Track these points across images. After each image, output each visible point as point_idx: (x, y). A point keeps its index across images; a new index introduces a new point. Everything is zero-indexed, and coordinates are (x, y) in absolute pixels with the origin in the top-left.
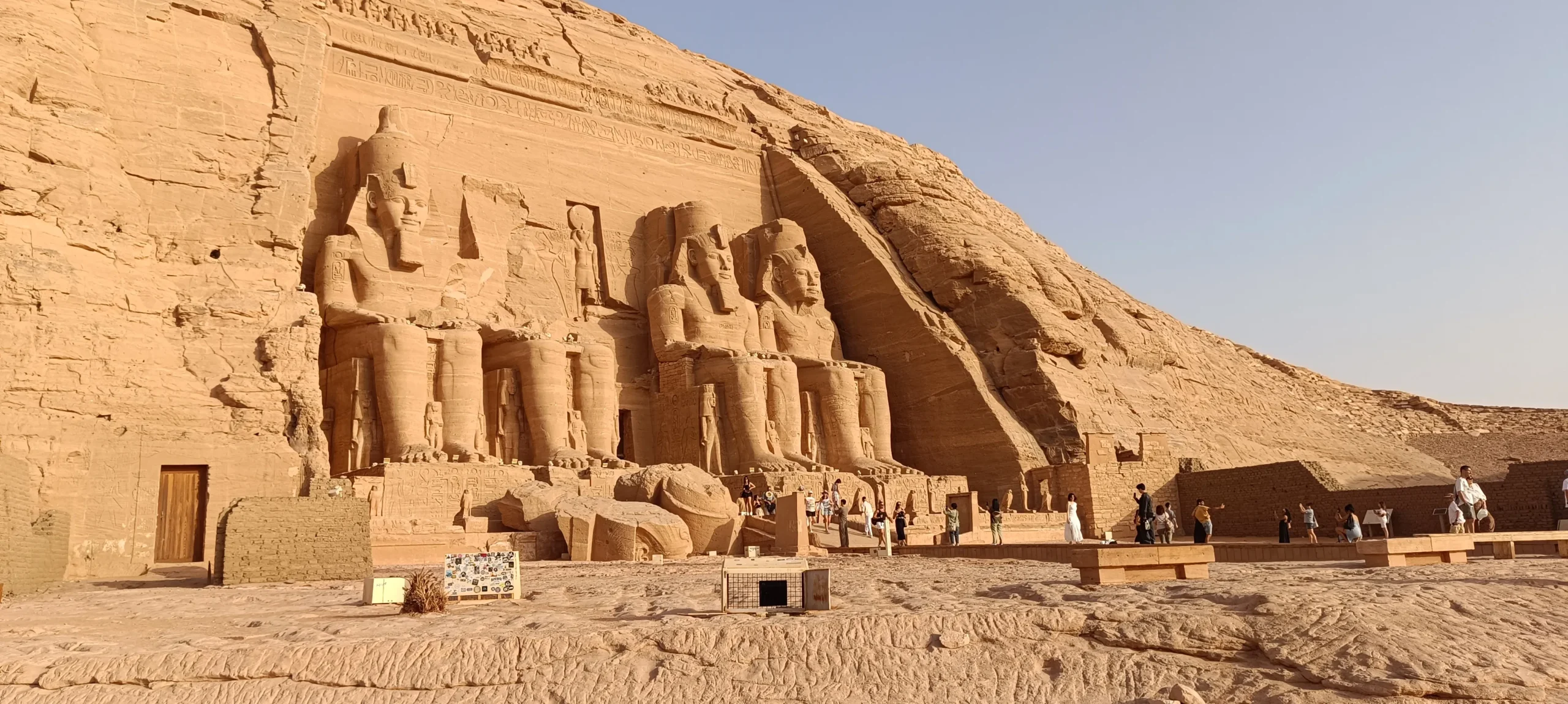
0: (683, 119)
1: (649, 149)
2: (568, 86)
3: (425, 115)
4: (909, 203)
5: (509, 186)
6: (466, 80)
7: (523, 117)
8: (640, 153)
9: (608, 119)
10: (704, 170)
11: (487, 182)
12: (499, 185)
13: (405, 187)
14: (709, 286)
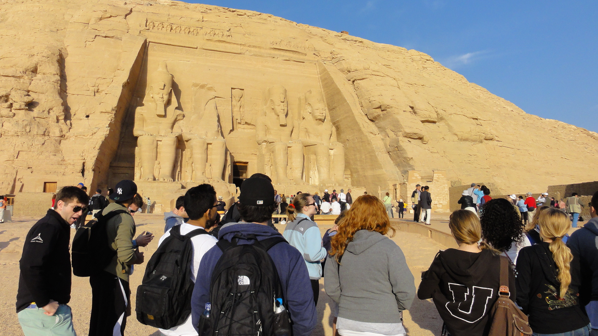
0: (282, 53)
1: (267, 66)
2: (235, 46)
3: (181, 62)
4: (365, 79)
5: (210, 84)
6: (196, 48)
7: (217, 59)
8: (263, 68)
9: (250, 56)
10: (289, 72)
11: (201, 84)
12: (206, 84)
13: (160, 89)
14: (277, 116)
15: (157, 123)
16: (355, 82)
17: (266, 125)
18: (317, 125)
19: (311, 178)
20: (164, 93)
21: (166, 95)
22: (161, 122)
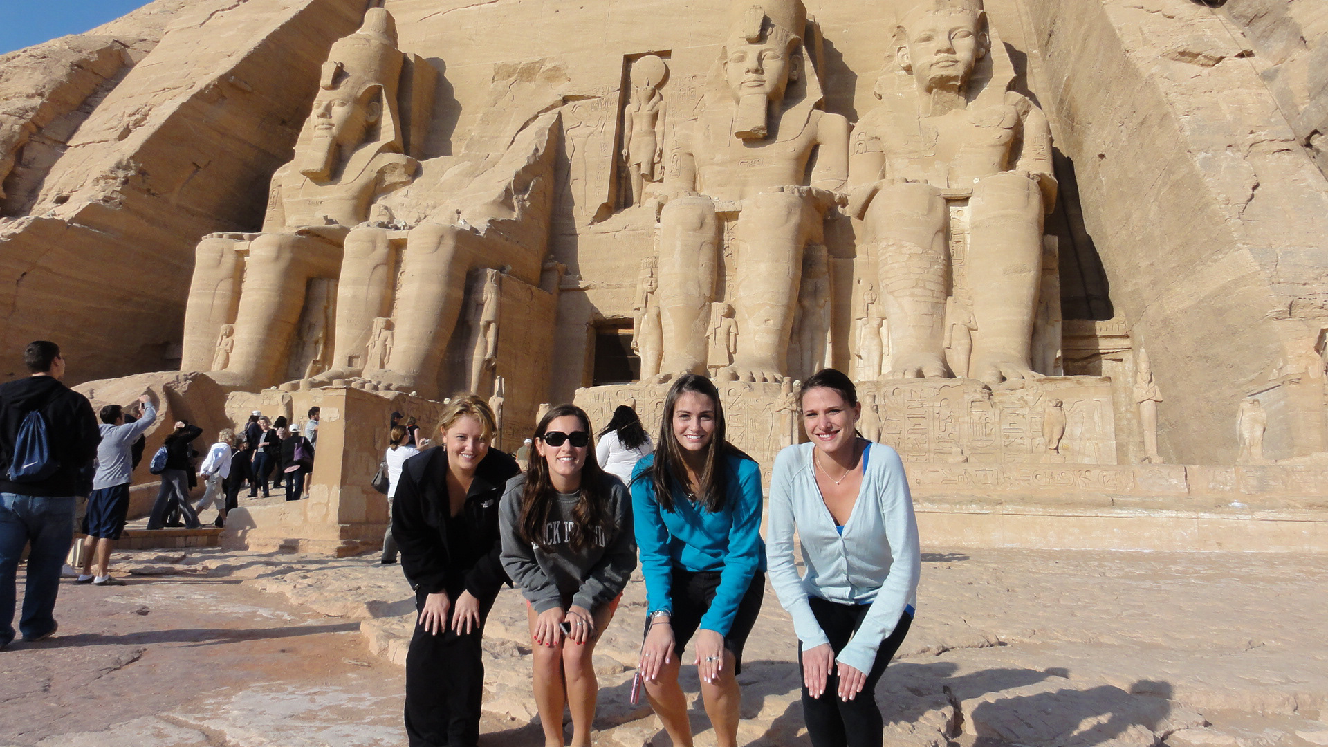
5: (552, 60)
11: (523, 63)
12: (538, 62)
13: (326, 88)
15: (310, 203)
17: (689, 151)
20: (334, 100)
21: (343, 104)
22: (319, 198)
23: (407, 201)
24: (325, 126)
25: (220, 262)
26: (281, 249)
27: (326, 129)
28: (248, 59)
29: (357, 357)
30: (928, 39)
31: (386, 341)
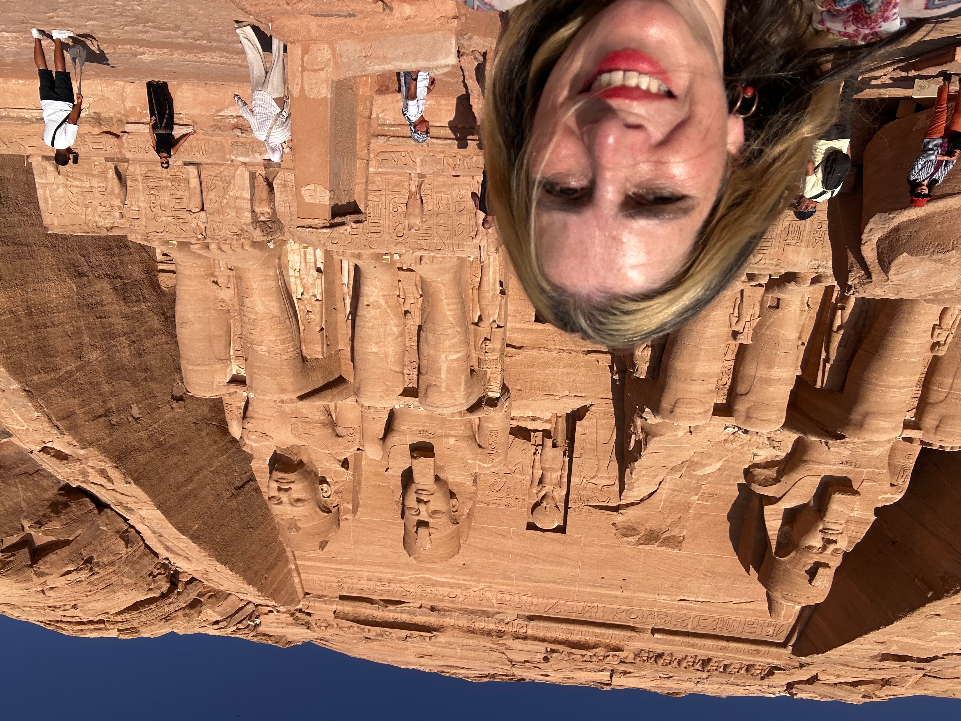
0: (405, 618)
1: (452, 587)
2: (541, 634)
3: (706, 598)
5: (628, 543)
6: (654, 631)
7: (600, 605)
8: (466, 583)
9: (500, 611)
10: (387, 573)
11: (655, 546)
12: (641, 544)
13: (826, 566)
14: (441, 476)
15: (854, 464)
16: (164, 590)
17: (481, 450)
18: (299, 447)
19: (319, 270)
20: (817, 554)
21: (810, 547)
22: (845, 467)
23: (755, 451)
24: (830, 532)
25: (941, 421)
26: (861, 425)
27: (829, 529)
28: (913, 608)
29: (770, 307)
30: (298, 500)
31: (738, 321)
